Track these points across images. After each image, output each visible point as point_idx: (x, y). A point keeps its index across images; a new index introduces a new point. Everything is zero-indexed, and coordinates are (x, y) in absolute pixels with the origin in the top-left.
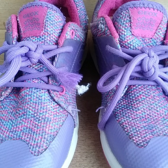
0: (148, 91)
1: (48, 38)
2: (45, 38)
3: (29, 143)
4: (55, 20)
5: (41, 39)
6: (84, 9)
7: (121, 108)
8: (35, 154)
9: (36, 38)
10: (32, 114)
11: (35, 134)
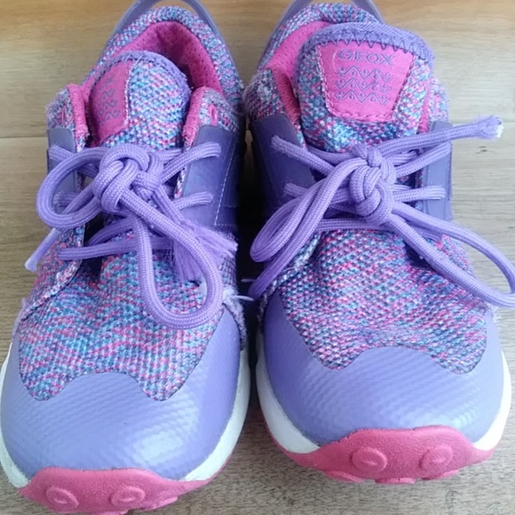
0: (367, 253)
1: (145, 132)
2: (137, 132)
3: (137, 375)
4: (153, 86)
5: (128, 137)
6: (232, 65)
7: (301, 289)
8: (157, 396)
9: (117, 139)
10: (135, 314)
11: (150, 355)
